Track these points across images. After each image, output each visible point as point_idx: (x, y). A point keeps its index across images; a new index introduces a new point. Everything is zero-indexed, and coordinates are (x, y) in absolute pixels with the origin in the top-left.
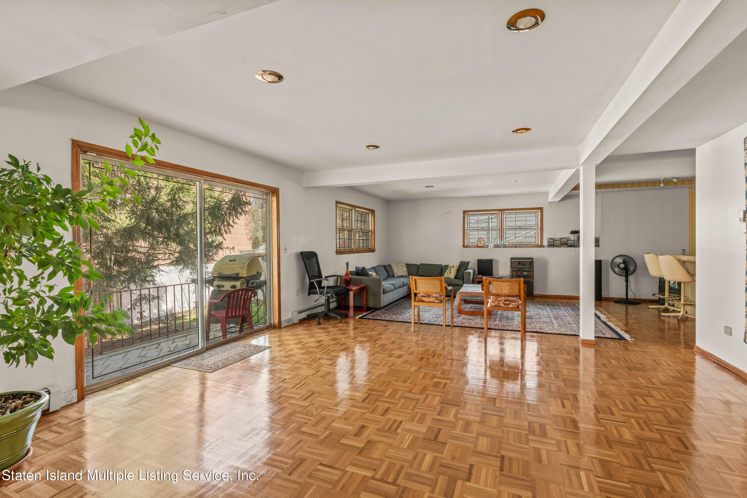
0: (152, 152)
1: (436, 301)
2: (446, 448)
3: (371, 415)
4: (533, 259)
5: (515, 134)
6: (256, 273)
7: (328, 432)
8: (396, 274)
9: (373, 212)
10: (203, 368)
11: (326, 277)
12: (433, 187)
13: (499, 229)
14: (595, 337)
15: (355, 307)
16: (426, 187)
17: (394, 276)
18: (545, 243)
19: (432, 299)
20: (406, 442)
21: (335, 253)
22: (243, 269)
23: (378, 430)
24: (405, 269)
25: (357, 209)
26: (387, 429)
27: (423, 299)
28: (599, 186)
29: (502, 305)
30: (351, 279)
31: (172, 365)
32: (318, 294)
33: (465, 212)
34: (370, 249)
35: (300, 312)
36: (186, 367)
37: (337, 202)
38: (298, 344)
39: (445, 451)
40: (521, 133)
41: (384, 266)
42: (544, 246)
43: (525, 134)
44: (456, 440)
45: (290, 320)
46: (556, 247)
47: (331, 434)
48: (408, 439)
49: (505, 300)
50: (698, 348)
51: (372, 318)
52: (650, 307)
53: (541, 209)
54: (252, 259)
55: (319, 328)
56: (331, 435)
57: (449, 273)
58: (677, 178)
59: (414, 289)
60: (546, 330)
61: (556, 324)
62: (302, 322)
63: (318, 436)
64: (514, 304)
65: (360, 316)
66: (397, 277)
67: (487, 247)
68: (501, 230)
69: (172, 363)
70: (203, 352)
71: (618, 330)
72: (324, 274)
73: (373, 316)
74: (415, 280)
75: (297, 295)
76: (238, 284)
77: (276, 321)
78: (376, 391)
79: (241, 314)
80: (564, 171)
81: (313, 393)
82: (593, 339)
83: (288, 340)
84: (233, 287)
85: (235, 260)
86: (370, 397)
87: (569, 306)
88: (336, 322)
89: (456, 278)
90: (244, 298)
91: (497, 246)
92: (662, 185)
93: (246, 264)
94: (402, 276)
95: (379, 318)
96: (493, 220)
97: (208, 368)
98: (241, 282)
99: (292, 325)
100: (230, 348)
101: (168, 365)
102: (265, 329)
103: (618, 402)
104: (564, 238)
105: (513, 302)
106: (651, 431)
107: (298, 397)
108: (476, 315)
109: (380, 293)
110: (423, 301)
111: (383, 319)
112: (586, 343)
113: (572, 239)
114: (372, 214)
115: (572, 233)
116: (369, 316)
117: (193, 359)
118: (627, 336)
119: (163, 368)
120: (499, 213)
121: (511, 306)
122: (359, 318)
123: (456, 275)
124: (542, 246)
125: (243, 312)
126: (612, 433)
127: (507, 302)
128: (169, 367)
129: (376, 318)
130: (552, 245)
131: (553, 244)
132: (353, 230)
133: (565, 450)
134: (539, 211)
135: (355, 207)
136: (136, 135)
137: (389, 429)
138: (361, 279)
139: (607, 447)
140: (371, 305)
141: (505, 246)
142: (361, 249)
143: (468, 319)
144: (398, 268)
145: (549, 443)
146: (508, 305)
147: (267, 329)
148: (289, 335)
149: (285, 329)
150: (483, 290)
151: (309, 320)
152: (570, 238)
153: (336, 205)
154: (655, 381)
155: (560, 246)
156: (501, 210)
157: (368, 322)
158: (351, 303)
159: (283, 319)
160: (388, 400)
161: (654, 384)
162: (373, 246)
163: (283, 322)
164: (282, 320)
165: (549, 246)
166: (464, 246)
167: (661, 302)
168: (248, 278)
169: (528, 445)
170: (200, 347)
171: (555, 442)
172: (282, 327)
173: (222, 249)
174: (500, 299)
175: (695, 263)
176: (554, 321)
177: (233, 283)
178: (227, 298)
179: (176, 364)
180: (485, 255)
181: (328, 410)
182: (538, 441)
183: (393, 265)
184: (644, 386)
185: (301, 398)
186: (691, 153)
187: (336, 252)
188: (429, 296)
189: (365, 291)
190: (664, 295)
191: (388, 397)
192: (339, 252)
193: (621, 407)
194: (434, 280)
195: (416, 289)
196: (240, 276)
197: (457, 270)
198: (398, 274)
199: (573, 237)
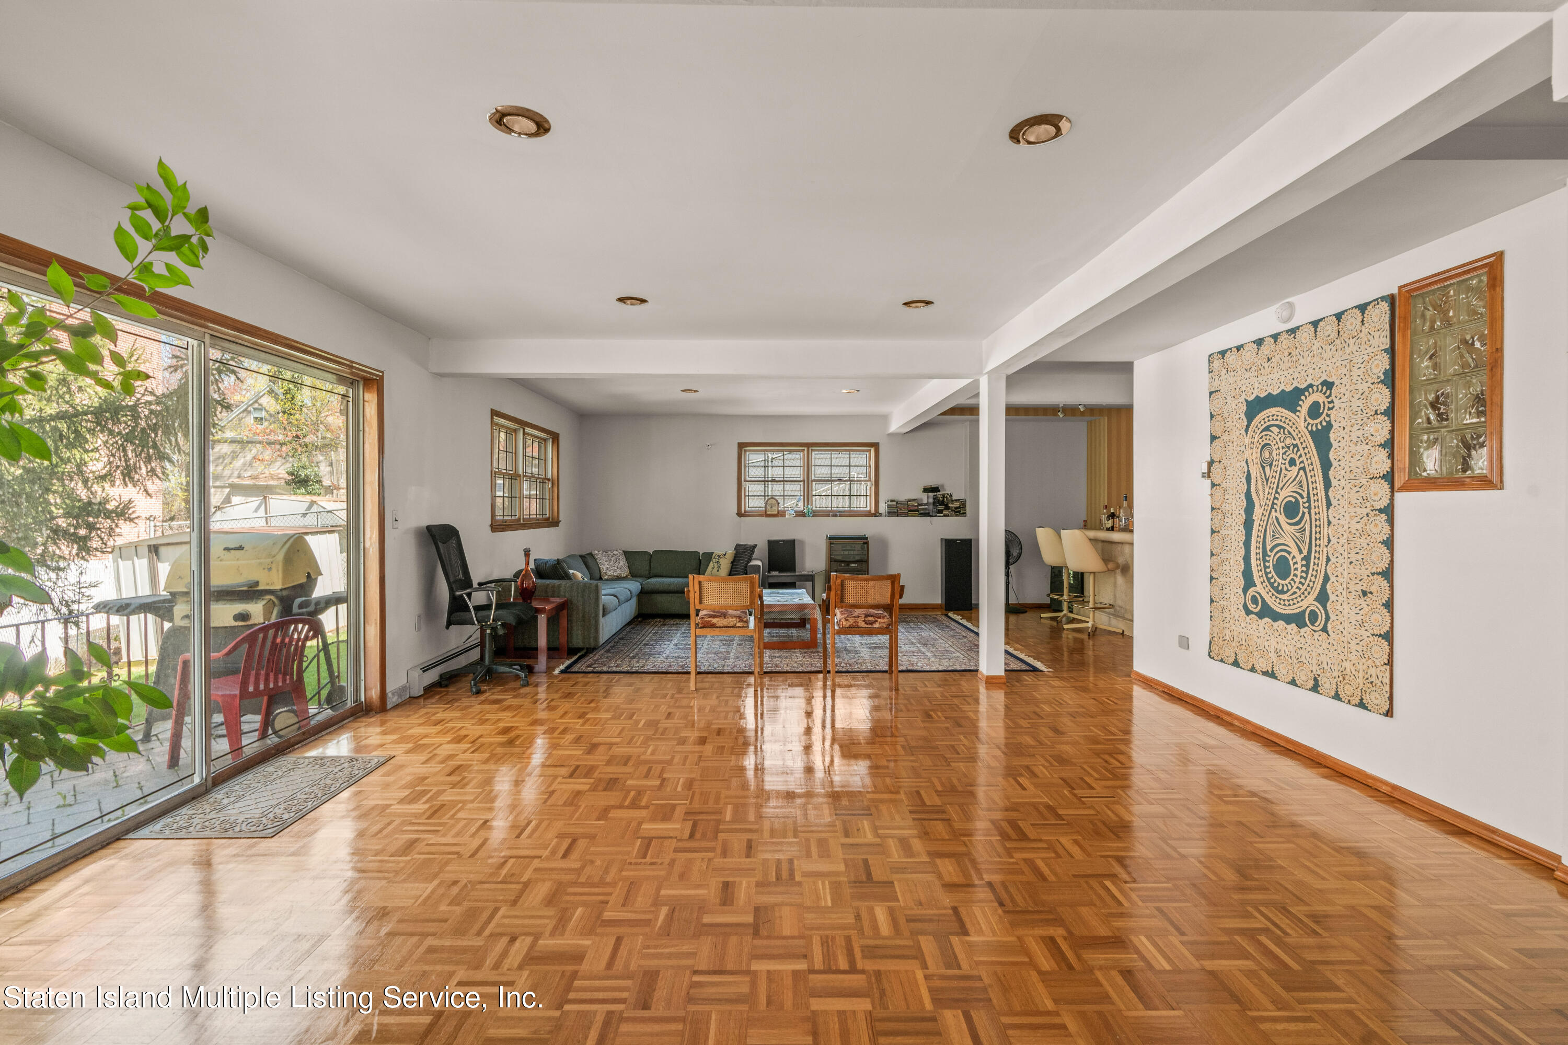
0: (192, 257)
1: (738, 624)
2: (898, 890)
3: (725, 860)
4: (866, 538)
5: (906, 308)
6: (304, 580)
7: (664, 911)
8: (606, 574)
9: (555, 437)
10: (237, 829)
11: (480, 584)
12: (696, 391)
13: (804, 481)
14: (1006, 671)
15: (549, 649)
16: (683, 391)
17: (601, 578)
18: (883, 508)
19: (730, 621)
20: (825, 894)
21: (490, 528)
22: (270, 569)
23: (758, 884)
24: (623, 562)
25: (528, 430)
26: (774, 879)
27: (714, 621)
28: (1012, 411)
29: (862, 624)
30: (535, 586)
31: (131, 836)
32: (474, 624)
33: (741, 446)
34: (548, 519)
35: (425, 670)
36: (179, 835)
37: (494, 413)
38: (459, 742)
39: (899, 894)
40: (917, 307)
41: (581, 556)
42: (881, 515)
43: (924, 310)
44: (903, 873)
45: (403, 689)
46: (901, 516)
47: (672, 911)
48: (824, 889)
49: (867, 616)
50: (1138, 674)
51: (590, 669)
52: (1043, 615)
53: (876, 446)
54: (292, 545)
55: (482, 702)
56: (676, 914)
57: (716, 569)
58: (1085, 405)
59: (697, 601)
60: (920, 666)
61: (929, 654)
62: (430, 691)
63: (650, 920)
64: (882, 620)
65: (562, 667)
66: (607, 580)
67: (784, 516)
68: (808, 482)
69: (128, 831)
70: (207, 791)
71: (1022, 656)
72: (476, 579)
73: (590, 666)
74: (700, 583)
75: (418, 628)
76: (256, 610)
77: (375, 693)
78: (702, 813)
79: (271, 685)
80: (935, 380)
81: (574, 841)
82: (1002, 673)
83: (426, 736)
84: (243, 617)
85: (241, 548)
86: (700, 829)
87: (932, 622)
88: (518, 684)
90: (274, 642)
91: (800, 514)
92: (1061, 415)
93: (280, 557)
94: (619, 578)
95: (605, 669)
96: (775, 463)
97: (253, 828)
98: (264, 602)
99: (410, 702)
100: (281, 773)
101: (118, 839)
102: (348, 718)
103: (1085, 767)
104: (914, 500)
105: (879, 618)
106: (1150, 803)
107: (545, 853)
108: (790, 649)
109: (597, 615)
110: (713, 626)
111: (614, 669)
112: (992, 682)
113: (925, 501)
114: (553, 442)
115: (926, 490)
116: (581, 666)
117: (185, 811)
118: (1039, 665)
119: (103, 847)
120: (802, 451)
121: (876, 625)
122: (562, 672)
124: (876, 514)
125: (276, 682)
126: (1108, 816)
127: (870, 618)
128: (121, 844)
129: (599, 669)
130: (894, 513)
131: (899, 509)
132: (520, 476)
133: (1065, 853)
134: (873, 449)
135: (524, 424)
136: (150, 205)
137: (777, 879)
138: (554, 586)
139: (1114, 837)
140: (577, 642)
141: (816, 514)
142: (532, 519)
143: (780, 657)
144: (609, 560)
145: (1039, 848)
146: (872, 624)
147: (352, 715)
148: (420, 725)
149: (395, 713)
150: (813, 599)
151: (446, 686)
152: (922, 500)
153: (492, 418)
154: (1114, 730)
155: (906, 515)
156: (808, 445)
157: (586, 680)
158: (543, 641)
159: (389, 688)
160: (734, 827)
161: (1115, 735)
162: (556, 514)
163: (390, 695)
164: (388, 691)
165: (890, 513)
166: (740, 514)
167: (1055, 606)
168: (285, 593)
169: (1012, 857)
170: (197, 780)
171: (1045, 846)
172: (389, 707)
173: (132, 520)
174: (856, 614)
175: (1132, 544)
176: (923, 650)
177: (239, 607)
178: (246, 646)
179: (145, 832)
180: (780, 531)
181: (632, 867)
182: (1023, 848)
183: (599, 555)
184: (1105, 739)
185: (554, 852)
186: (1126, 368)
187: (492, 526)
188: (724, 615)
189: (565, 612)
190: (1062, 595)
191: (733, 821)
192: (497, 527)
193: (1096, 776)
194: (739, 580)
195: (701, 603)
196: (261, 587)
197: (732, 563)
198: (609, 573)
199: (927, 499)
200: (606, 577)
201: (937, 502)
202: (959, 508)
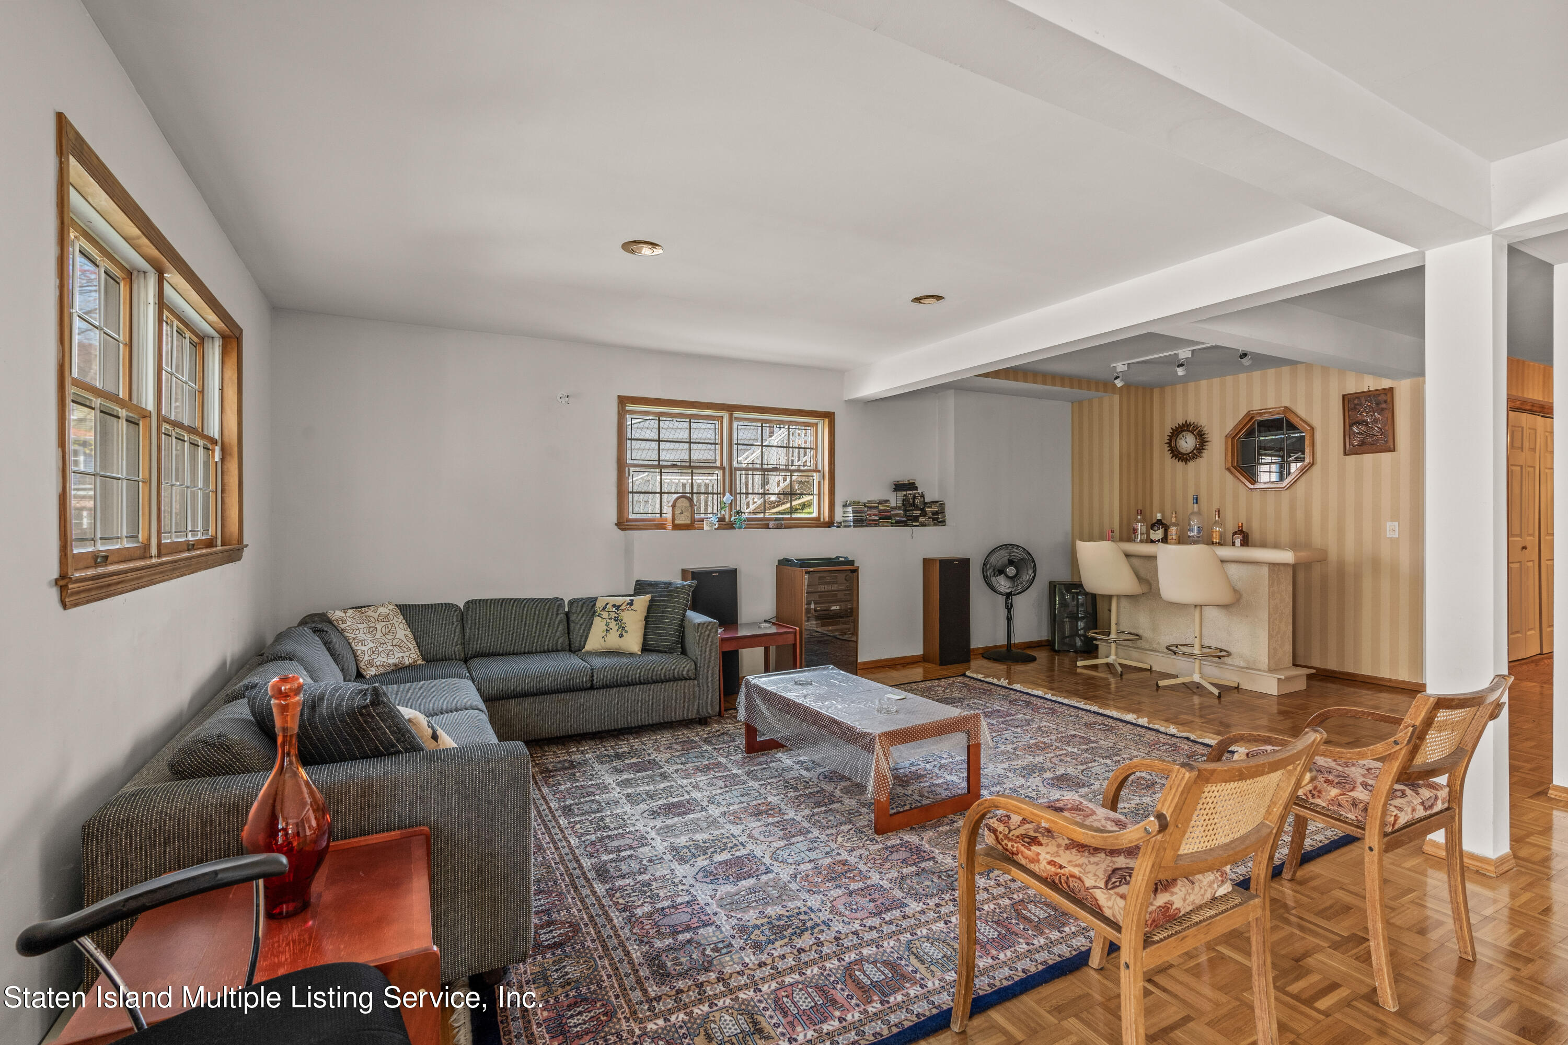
4: (852, 563)
8: (371, 663)
9: (231, 336)
13: (723, 468)
17: (361, 675)
24: (402, 632)
33: (623, 401)
34: (213, 542)
42: (841, 525)
46: (873, 526)
53: (829, 416)
57: (610, 634)
67: (701, 527)
68: (732, 470)
89: (646, 648)
91: (726, 525)
96: (676, 435)
104: (883, 501)
113: (894, 504)
115: (896, 487)
120: (721, 418)
123: (645, 639)
124: (832, 523)
131: (863, 516)
132: (146, 415)
134: (826, 422)
141: (748, 524)
144: (372, 630)
152: (891, 501)
155: (878, 524)
156: (730, 408)
162: (233, 527)
166: (623, 524)
183: (348, 621)
197: (646, 618)
198: (379, 660)
199: (895, 500)
200: (372, 671)
201: (907, 504)
202: (936, 513)
